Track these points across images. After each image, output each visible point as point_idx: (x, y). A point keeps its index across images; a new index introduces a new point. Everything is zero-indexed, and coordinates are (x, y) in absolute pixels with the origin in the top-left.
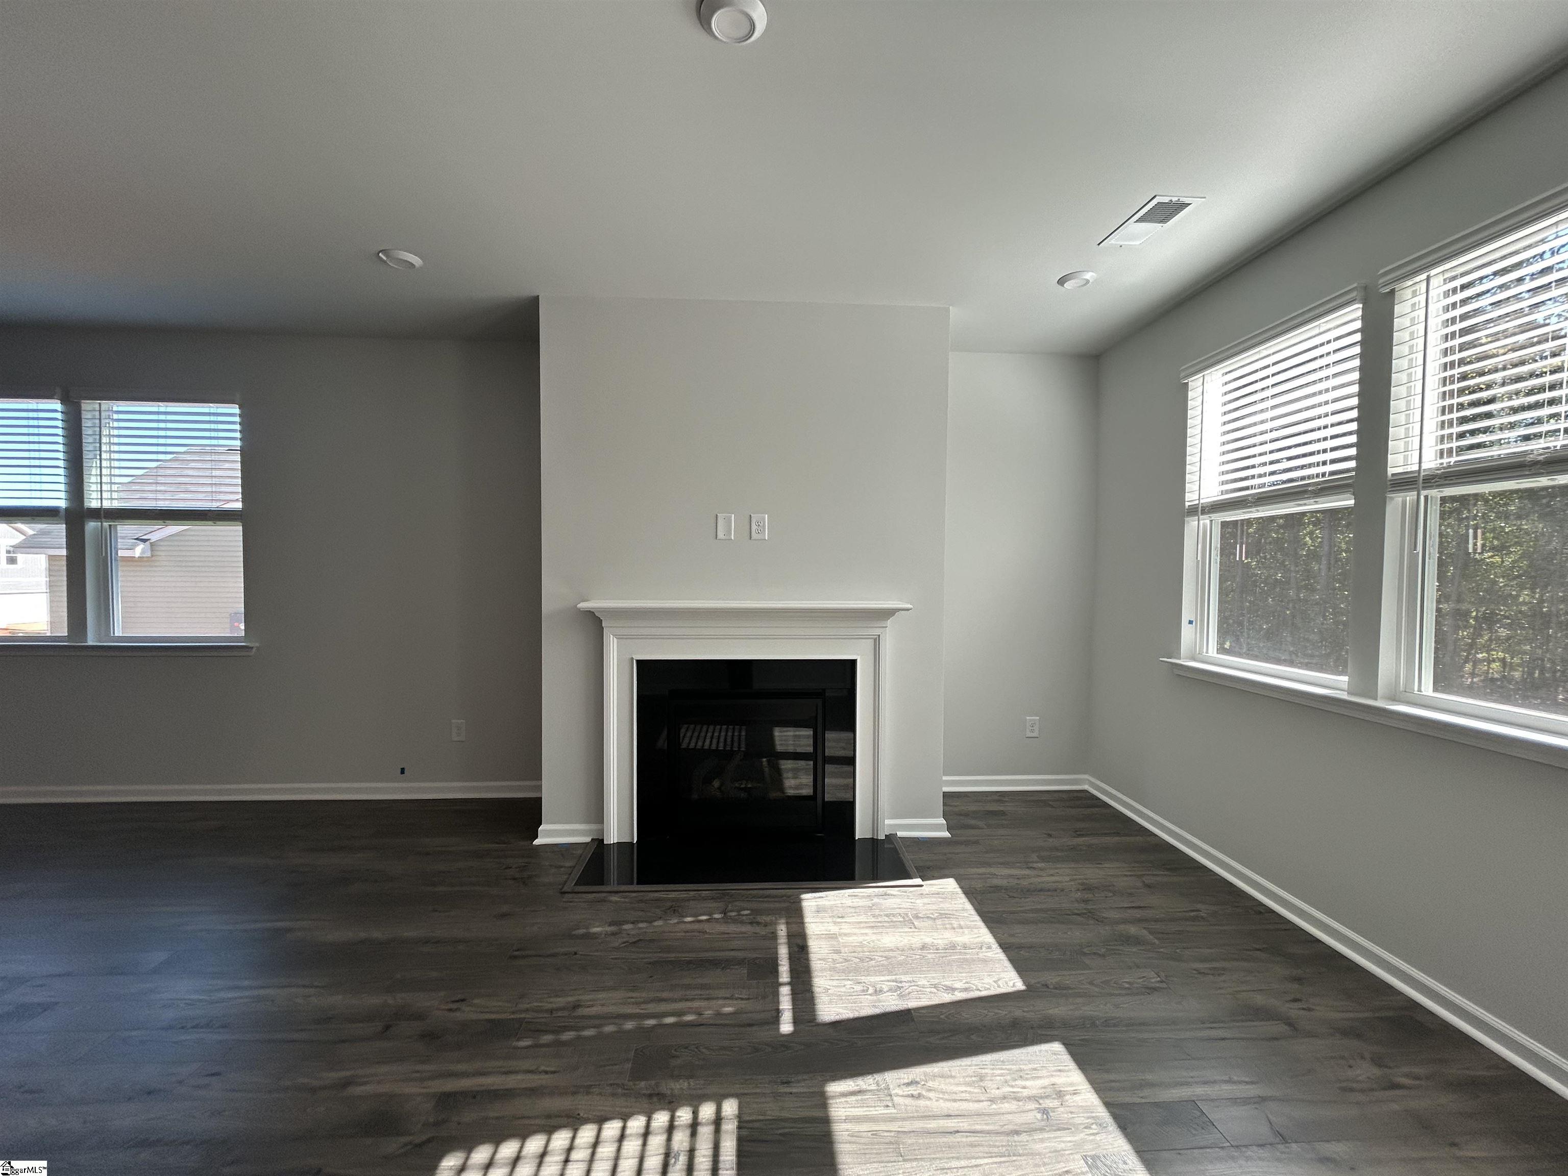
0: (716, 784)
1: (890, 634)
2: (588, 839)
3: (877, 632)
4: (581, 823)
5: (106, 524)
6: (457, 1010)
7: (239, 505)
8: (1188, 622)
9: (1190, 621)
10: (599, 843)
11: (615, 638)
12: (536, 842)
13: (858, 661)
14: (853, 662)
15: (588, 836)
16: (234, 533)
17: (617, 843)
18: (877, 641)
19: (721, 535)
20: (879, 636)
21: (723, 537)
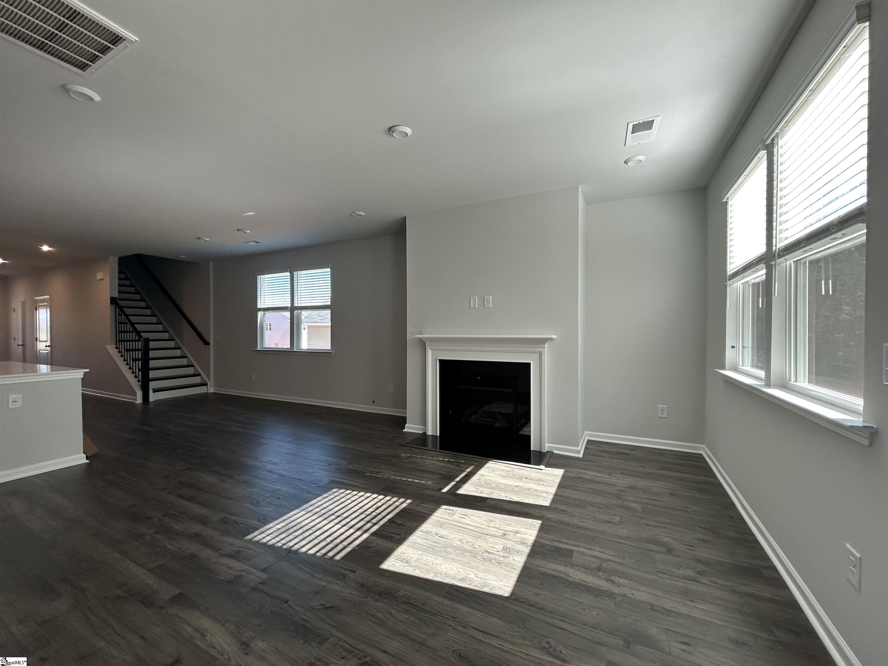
0: (474, 417)
1: (546, 350)
2: (421, 432)
3: (541, 350)
4: (420, 425)
5: (299, 311)
6: (348, 465)
7: (329, 303)
8: (731, 347)
9: (732, 346)
10: (425, 434)
11: (431, 351)
12: (404, 430)
13: (531, 364)
14: (530, 364)
15: (422, 431)
16: (328, 312)
17: (432, 435)
18: (541, 354)
19: (472, 306)
20: (542, 352)
21: (473, 307)
